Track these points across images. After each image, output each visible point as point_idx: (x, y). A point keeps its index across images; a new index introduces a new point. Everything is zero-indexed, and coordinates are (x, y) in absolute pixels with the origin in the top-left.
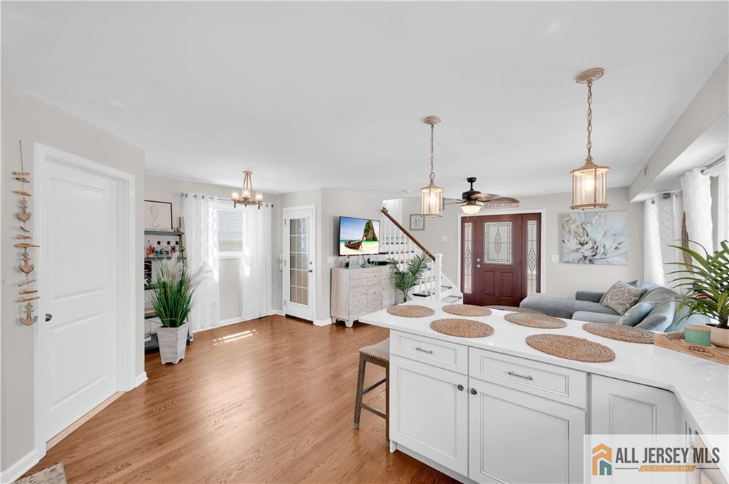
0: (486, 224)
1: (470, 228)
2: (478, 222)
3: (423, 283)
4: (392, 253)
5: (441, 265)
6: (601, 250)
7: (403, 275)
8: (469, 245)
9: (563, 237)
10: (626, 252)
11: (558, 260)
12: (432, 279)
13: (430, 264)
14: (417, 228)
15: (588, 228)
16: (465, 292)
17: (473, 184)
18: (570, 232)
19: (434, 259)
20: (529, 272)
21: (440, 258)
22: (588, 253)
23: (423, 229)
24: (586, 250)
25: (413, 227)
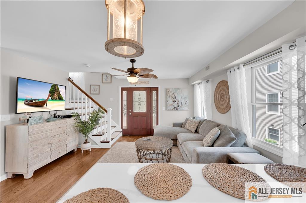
0: (134, 92)
1: (126, 94)
2: (130, 91)
3: (99, 126)
4: (76, 109)
5: (111, 115)
6: (180, 105)
7: (85, 123)
8: (125, 103)
9: (167, 99)
10: (188, 105)
11: (165, 109)
12: (105, 122)
13: (105, 115)
14: (95, 93)
15: (176, 95)
16: (124, 128)
17: (134, 64)
18: (169, 96)
19: (107, 112)
20: (153, 115)
21: (111, 111)
22: (176, 106)
23: (99, 94)
24: (175, 105)
25: (92, 92)
